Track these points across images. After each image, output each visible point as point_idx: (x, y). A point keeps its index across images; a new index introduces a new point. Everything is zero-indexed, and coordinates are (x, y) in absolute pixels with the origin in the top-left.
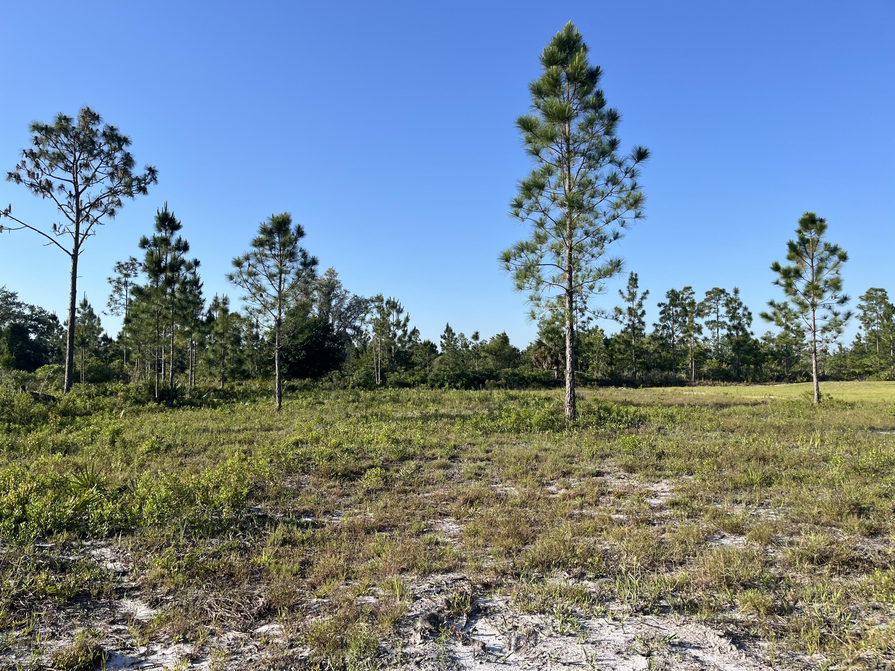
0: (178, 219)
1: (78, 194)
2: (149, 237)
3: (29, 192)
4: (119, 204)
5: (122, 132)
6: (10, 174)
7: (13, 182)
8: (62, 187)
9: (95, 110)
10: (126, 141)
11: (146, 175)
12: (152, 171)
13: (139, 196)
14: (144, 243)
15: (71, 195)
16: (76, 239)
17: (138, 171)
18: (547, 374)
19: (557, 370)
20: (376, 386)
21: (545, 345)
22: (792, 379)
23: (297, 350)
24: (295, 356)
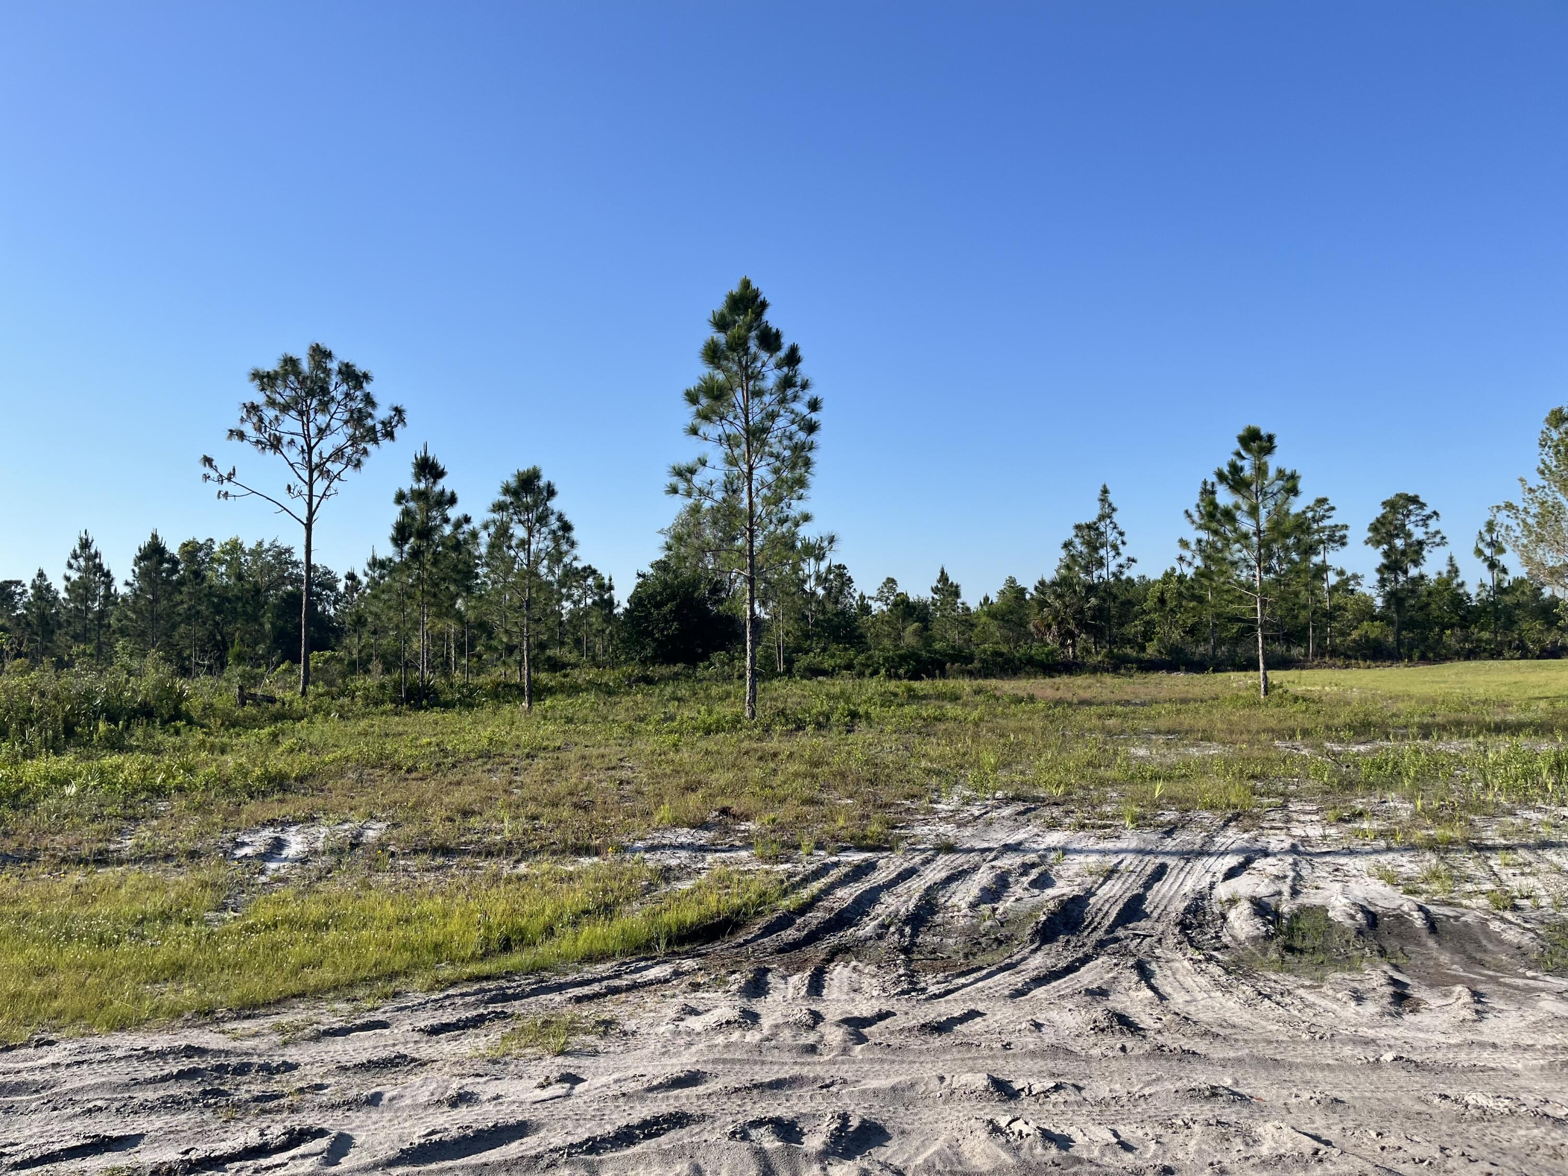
0: (441, 463)
1: (311, 449)
2: (406, 490)
3: (254, 451)
4: (365, 451)
5: (360, 368)
6: (231, 431)
7: (235, 440)
8: (292, 442)
9: (327, 345)
10: (366, 377)
11: (391, 418)
12: (398, 411)
13: (385, 443)
14: (400, 498)
15: (303, 451)
16: (310, 504)
17: (382, 413)
18: (1052, 653)
19: (1073, 645)
20: (774, 675)
21: (1050, 606)
22: (1496, 654)
23: (666, 621)
24: (663, 630)
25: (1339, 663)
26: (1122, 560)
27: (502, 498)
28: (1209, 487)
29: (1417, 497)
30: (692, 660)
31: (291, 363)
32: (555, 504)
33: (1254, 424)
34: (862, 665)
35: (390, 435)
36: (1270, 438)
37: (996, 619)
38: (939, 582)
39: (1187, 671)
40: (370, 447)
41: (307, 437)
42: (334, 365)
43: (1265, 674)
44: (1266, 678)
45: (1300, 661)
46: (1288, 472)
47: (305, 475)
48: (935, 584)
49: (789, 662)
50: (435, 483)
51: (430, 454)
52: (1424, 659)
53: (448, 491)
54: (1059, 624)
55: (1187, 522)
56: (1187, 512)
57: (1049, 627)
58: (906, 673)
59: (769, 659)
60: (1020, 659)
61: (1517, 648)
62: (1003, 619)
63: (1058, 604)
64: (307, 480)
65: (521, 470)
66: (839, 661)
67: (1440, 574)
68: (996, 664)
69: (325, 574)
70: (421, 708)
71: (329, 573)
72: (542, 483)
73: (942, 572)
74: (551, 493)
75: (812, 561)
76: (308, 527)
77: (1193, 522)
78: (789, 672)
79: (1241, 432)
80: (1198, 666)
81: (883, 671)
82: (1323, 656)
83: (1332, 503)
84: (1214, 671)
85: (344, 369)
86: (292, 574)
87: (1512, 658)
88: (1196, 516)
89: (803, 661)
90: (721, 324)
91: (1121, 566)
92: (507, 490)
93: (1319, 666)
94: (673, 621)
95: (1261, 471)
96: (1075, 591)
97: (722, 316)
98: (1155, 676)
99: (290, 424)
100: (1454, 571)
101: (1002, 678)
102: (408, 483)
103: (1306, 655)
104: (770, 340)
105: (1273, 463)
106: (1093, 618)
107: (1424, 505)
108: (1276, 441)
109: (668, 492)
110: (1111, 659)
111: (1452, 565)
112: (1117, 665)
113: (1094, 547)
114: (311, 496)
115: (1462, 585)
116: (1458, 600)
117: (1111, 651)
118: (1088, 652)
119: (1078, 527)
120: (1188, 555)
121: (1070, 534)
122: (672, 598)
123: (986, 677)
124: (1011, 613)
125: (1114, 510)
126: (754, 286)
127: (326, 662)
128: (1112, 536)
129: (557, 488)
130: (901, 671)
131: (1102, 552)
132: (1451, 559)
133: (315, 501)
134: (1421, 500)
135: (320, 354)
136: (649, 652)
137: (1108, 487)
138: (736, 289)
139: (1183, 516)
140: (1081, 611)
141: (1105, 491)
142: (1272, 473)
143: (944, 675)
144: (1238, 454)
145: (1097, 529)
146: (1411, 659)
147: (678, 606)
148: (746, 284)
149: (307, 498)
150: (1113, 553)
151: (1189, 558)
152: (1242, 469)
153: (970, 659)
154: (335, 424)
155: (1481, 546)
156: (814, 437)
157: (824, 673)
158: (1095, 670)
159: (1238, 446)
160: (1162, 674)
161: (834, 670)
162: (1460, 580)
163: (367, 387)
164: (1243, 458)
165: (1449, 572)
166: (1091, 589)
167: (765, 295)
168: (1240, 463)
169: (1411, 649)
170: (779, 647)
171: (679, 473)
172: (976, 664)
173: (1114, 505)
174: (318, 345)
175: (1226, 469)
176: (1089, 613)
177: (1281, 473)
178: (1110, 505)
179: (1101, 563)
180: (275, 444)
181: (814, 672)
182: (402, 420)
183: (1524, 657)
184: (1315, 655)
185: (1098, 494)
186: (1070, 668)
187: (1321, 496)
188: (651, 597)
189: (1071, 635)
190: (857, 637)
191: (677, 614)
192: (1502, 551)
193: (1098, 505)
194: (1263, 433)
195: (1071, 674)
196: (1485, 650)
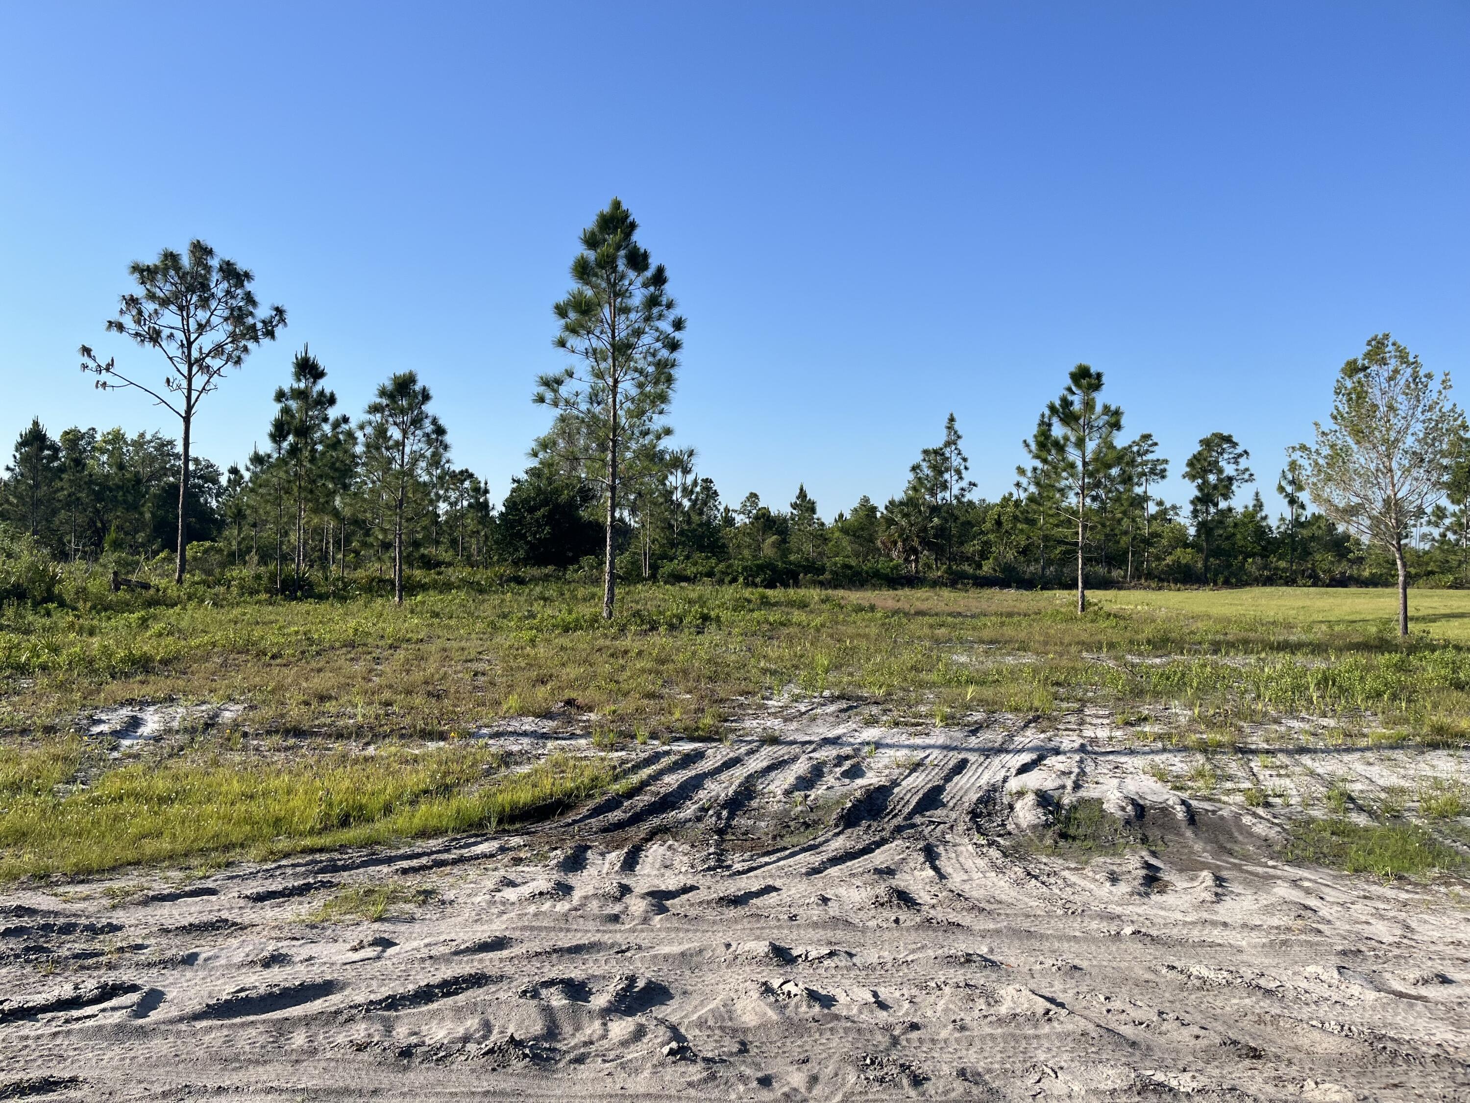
1: (190, 344)
4: (246, 349)
6: (110, 323)
8: (171, 336)
10: (247, 275)
11: (272, 317)
12: (279, 311)
14: (280, 396)
15: (182, 345)
16: (189, 398)
18: (896, 567)
19: (916, 561)
20: (640, 579)
21: (897, 524)
22: (1290, 582)
23: (539, 526)
24: (535, 535)
25: (1153, 585)
26: (964, 484)
27: (378, 400)
28: (1046, 420)
29: (1230, 436)
30: (563, 563)
31: (171, 258)
32: (429, 408)
33: (1085, 363)
34: (723, 573)
35: (270, 334)
36: (1099, 376)
37: (848, 534)
38: (798, 498)
39: (1018, 588)
40: (251, 345)
41: (187, 332)
42: (214, 263)
43: (1082, 592)
44: (1083, 596)
45: (1118, 582)
46: (1113, 408)
47: (184, 369)
48: (794, 500)
49: (654, 568)
50: (314, 383)
51: (311, 355)
52: (1227, 584)
53: (327, 392)
54: (904, 541)
55: (1025, 450)
56: (1025, 441)
57: (895, 543)
58: (762, 582)
59: (635, 564)
60: (867, 572)
61: (1310, 577)
62: (854, 535)
63: (904, 522)
64: (186, 374)
65: (397, 374)
66: (701, 569)
67: (1246, 507)
68: (845, 576)
69: (207, 467)
70: (295, 598)
71: (212, 466)
72: (418, 387)
73: (801, 489)
74: (426, 396)
75: (679, 474)
76: (187, 420)
77: (1030, 451)
78: (653, 577)
79: (1073, 369)
80: (1027, 584)
81: (741, 580)
82: (1139, 578)
83: (1155, 439)
84: (1042, 589)
85: (225, 266)
86: (174, 465)
87: (1305, 586)
88: (1033, 446)
89: (667, 567)
90: (591, 242)
91: (963, 489)
92: (383, 393)
93: (1135, 587)
94: (546, 525)
95: (1089, 405)
96: (920, 511)
97: (593, 233)
98: (988, 591)
99: (170, 318)
100: (1259, 505)
101: (850, 589)
102: (288, 382)
103: (1125, 577)
104: (638, 260)
105: (1101, 399)
106: (935, 537)
107: (1237, 444)
108: (1104, 379)
109: (535, 401)
110: (950, 574)
111: (1258, 500)
112: (955, 580)
113: (939, 471)
114: (190, 390)
115: (1265, 518)
116: (1261, 532)
117: (950, 568)
118: (930, 567)
119: (926, 452)
120: (1024, 481)
121: (918, 458)
122: (545, 503)
123: (836, 587)
124: (862, 529)
125: (959, 437)
126: (624, 206)
127: (206, 552)
128: (956, 461)
129: (431, 393)
130: (758, 580)
131: (947, 476)
132: (1257, 494)
133: (194, 395)
134: (1234, 439)
135: (201, 251)
136: (521, 554)
137: (955, 416)
138: (607, 209)
139: (1022, 445)
140: (925, 529)
141: (952, 419)
142: (1099, 408)
143: (797, 584)
144: (1070, 390)
145: (943, 454)
146: (1215, 584)
147: (550, 511)
148: (617, 205)
149: (185, 391)
150: (956, 477)
151: (1025, 485)
152: (1072, 403)
153: (822, 570)
154: (215, 320)
155: (1284, 483)
156: (675, 355)
157: (687, 579)
158: (935, 584)
159: (1069, 382)
160: (997, 590)
161: (695, 577)
162: (1263, 514)
163: (249, 286)
164: (1074, 393)
165: (1255, 506)
166: (935, 510)
167: (635, 216)
168: (1070, 398)
169: (1216, 575)
170: (645, 554)
171: (546, 383)
172: (827, 576)
173: (960, 433)
174: (198, 242)
175: (1057, 403)
176: (932, 532)
177: (1106, 409)
178: (956, 432)
179: (945, 486)
180: (155, 337)
181: (677, 578)
182: (282, 320)
183: (1315, 585)
184: (1132, 577)
185: (945, 422)
186: (912, 582)
187: (1146, 432)
188: (526, 501)
189: (915, 551)
190: (719, 547)
191: (549, 518)
192: (1300, 488)
193: (945, 432)
194: (1093, 371)
195: (913, 587)
196: (1281, 578)
